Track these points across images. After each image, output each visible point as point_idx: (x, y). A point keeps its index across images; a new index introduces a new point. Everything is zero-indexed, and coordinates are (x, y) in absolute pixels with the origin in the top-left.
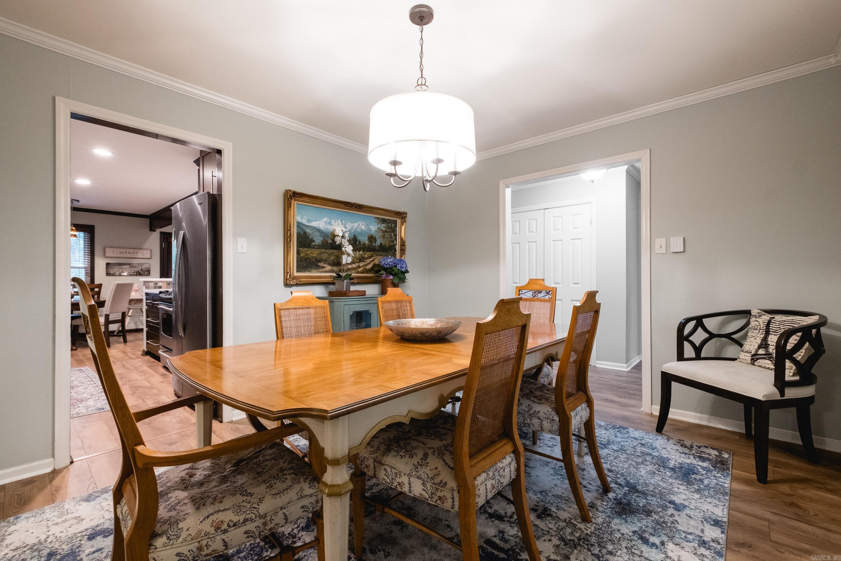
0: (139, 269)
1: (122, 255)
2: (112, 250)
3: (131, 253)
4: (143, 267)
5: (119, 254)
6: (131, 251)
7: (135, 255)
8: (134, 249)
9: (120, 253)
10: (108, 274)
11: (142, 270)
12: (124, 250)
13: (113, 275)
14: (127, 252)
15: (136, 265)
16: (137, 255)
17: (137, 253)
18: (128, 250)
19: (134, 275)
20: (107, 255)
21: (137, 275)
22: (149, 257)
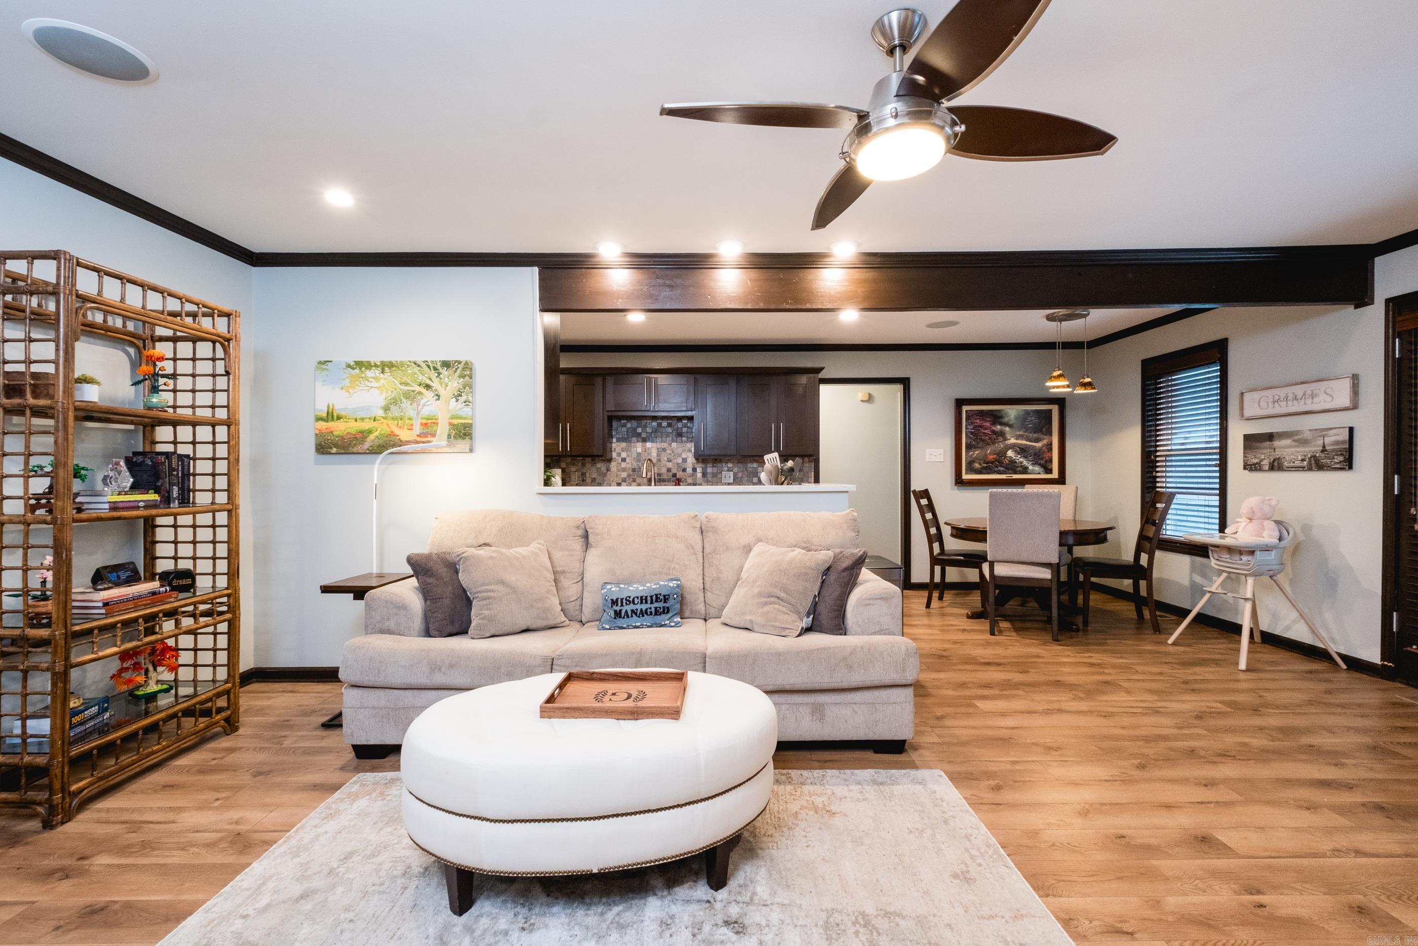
0: (1315, 448)
1: (1278, 410)
2: (1256, 395)
3: (1299, 397)
4: (1328, 440)
5: (1271, 405)
6: (1299, 390)
7: (1309, 401)
8: (1302, 383)
9: (1274, 402)
10: (1249, 467)
11: (1324, 450)
12: (1282, 392)
13: (1256, 470)
14: (1291, 397)
15: (1307, 435)
16: (1315, 400)
17: (1313, 396)
18: (1290, 390)
19: (1302, 469)
20: (1247, 413)
21: (1310, 469)
22: (1346, 401)
